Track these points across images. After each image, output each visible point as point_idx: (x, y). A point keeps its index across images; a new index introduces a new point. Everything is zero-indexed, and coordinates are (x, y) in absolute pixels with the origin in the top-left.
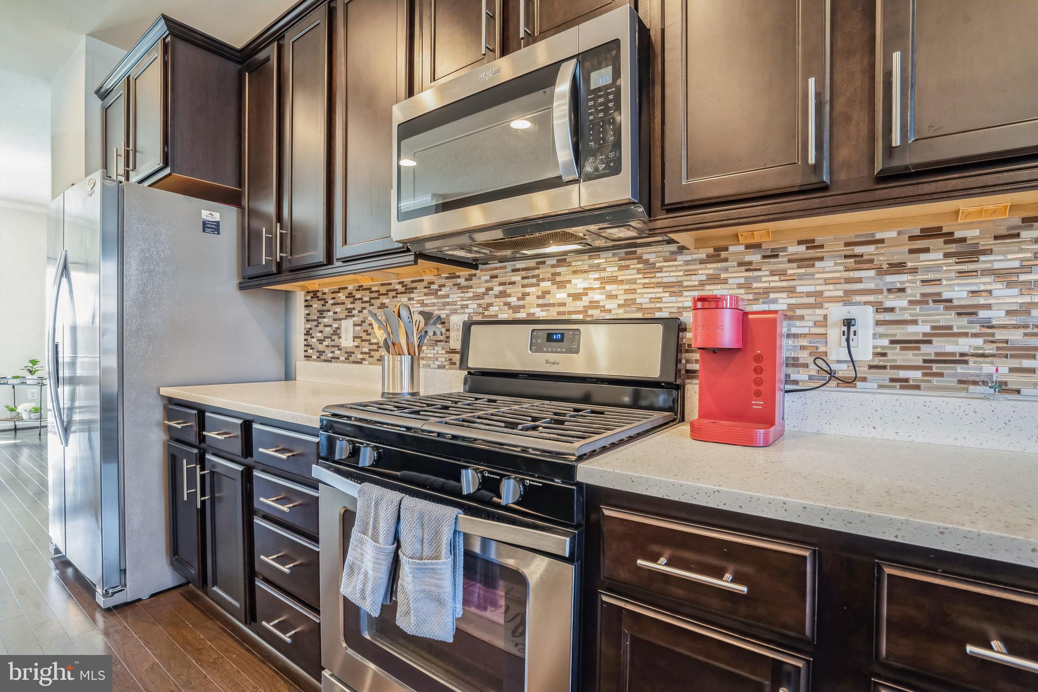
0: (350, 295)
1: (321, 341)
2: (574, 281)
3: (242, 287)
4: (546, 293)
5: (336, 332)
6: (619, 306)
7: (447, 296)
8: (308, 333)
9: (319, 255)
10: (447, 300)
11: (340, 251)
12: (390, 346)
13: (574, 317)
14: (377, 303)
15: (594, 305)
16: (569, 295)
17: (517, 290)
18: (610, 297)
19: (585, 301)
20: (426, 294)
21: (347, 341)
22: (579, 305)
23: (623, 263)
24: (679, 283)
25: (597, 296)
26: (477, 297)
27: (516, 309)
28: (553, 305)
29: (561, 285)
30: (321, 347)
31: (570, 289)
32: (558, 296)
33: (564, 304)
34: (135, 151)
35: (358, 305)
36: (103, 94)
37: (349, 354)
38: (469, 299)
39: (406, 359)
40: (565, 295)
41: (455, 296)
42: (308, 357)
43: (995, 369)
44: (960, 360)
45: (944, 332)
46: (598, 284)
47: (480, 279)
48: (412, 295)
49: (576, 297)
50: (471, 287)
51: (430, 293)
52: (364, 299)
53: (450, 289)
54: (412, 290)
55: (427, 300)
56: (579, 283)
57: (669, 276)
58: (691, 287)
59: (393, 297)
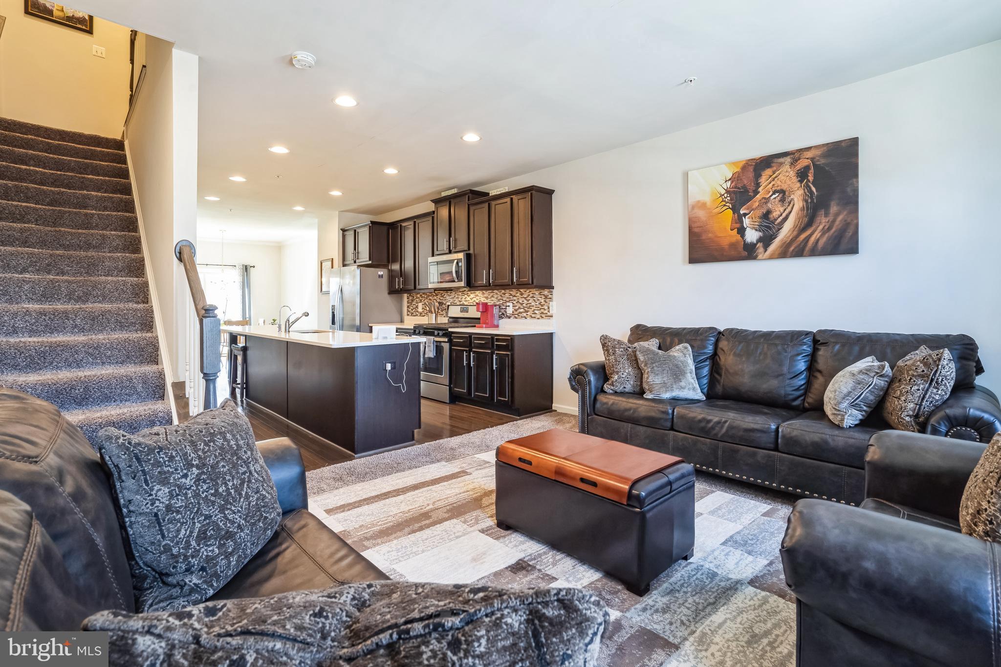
0: (421, 296)
1: (412, 310)
3: (389, 293)
5: (417, 307)
8: (408, 307)
9: (412, 287)
11: (418, 287)
12: (431, 312)
14: (428, 298)
15: (475, 301)
17: (460, 297)
21: (420, 310)
27: (460, 301)
29: (469, 296)
30: (412, 312)
34: (358, 253)
35: (423, 299)
36: (344, 230)
37: (421, 314)
39: (434, 315)
41: (448, 298)
42: (408, 315)
43: (525, 314)
44: (521, 313)
45: (519, 308)
46: (475, 296)
47: (453, 293)
48: (437, 297)
49: (471, 299)
50: (451, 295)
51: (442, 296)
52: (425, 297)
53: (447, 296)
54: (437, 295)
55: (441, 298)
56: (472, 296)
57: (486, 295)
58: (489, 298)
59: (433, 297)
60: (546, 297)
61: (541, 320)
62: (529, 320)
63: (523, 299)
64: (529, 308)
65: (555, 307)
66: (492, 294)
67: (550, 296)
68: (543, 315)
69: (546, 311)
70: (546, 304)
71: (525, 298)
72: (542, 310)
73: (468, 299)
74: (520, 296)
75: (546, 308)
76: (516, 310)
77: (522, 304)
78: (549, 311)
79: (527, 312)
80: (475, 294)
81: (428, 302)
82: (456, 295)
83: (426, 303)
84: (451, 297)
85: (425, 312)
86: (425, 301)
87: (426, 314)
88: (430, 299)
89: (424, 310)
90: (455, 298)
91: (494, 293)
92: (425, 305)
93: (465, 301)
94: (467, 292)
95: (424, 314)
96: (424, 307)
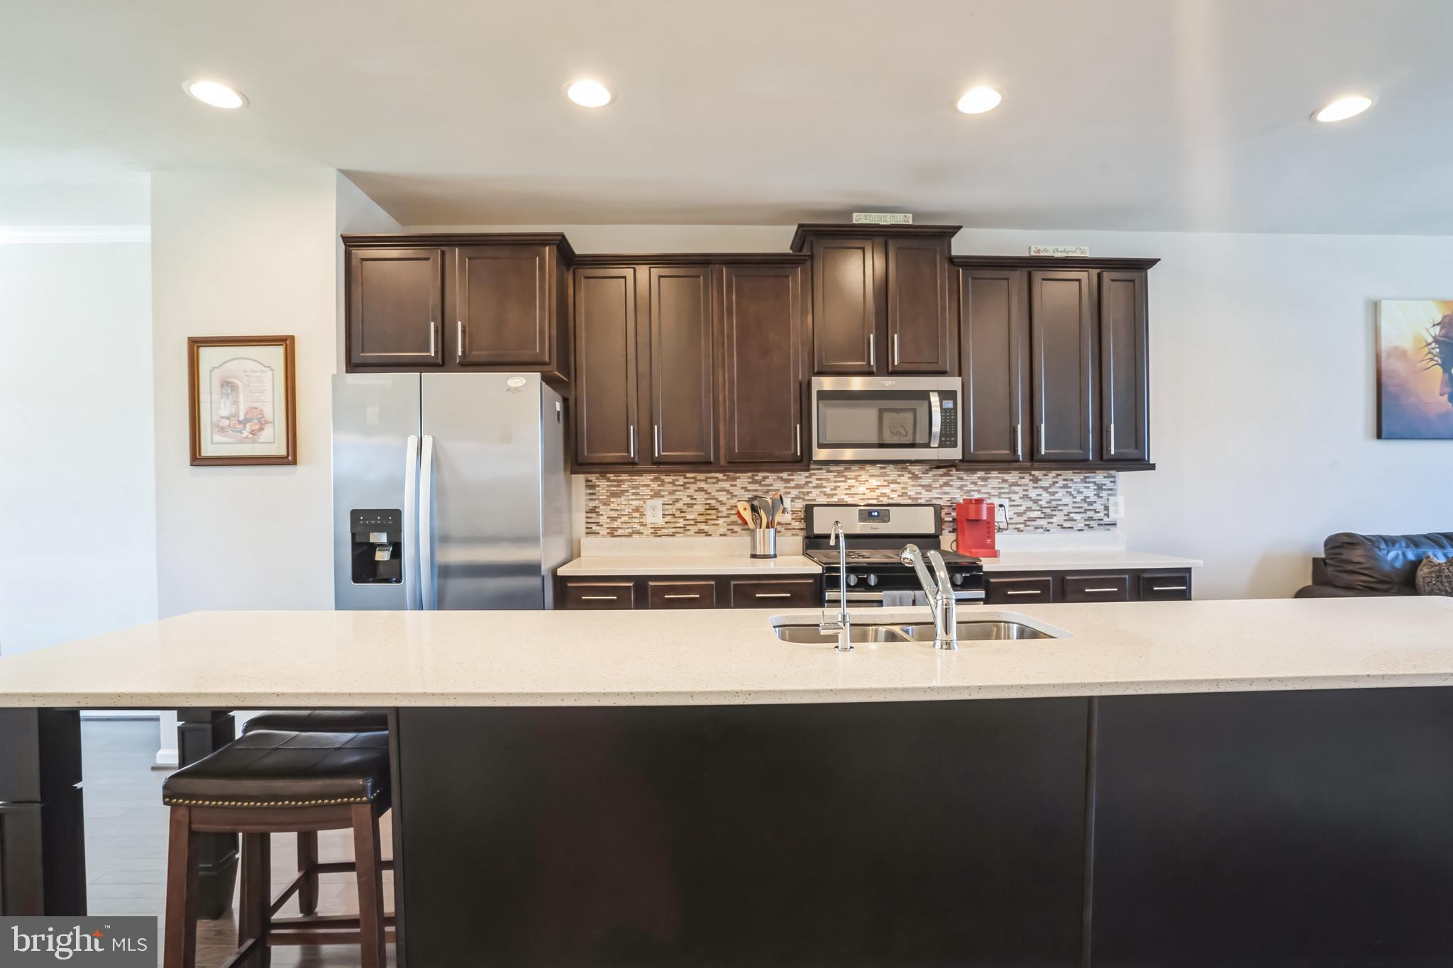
0: (657, 479)
1: (613, 519)
2: (870, 481)
5: (638, 511)
7: (771, 485)
8: (592, 511)
14: (694, 487)
15: (883, 495)
19: (879, 492)
20: (749, 483)
21: (654, 518)
22: (874, 495)
23: (902, 474)
24: (928, 485)
25: (887, 491)
26: (797, 486)
28: (854, 494)
30: (613, 524)
33: (861, 494)
35: (669, 488)
37: (657, 528)
38: (793, 488)
42: (594, 533)
43: (1043, 523)
44: (1034, 519)
45: (1029, 509)
46: (886, 483)
47: (800, 475)
48: (735, 483)
49: (872, 490)
50: (793, 480)
51: (754, 482)
52: (677, 483)
53: (774, 480)
54: (735, 479)
55: (751, 487)
56: (874, 482)
57: (925, 482)
58: (936, 488)
59: (714, 483)
60: (1100, 487)
61: (1088, 534)
62: (1056, 534)
63: (1040, 491)
64: (1055, 508)
65: (1121, 509)
66: (945, 479)
67: (1109, 485)
68: (1092, 523)
69: (1101, 515)
70: (1100, 501)
71: (1045, 489)
72: (1090, 514)
73: (862, 489)
74: (1031, 484)
75: (1098, 506)
76: (1019, 514)
77: (1036, 502)
78: (1107, 515)
79: (1051, 516)
80: (887, 478)
81: (692, 498)
82: (813, 479)
83: (681, 499)
84: (792, 484)
85: (678, 525)
86: (677, 493)
87: (681, 530)
88: (701, 490)
89: (674, 520)
90: (810, 487)
91: (951, 476)
92: (679, 505)
93: (846, 494)
94: (856, 474)
95: (674, 530)
96: (671, 510)
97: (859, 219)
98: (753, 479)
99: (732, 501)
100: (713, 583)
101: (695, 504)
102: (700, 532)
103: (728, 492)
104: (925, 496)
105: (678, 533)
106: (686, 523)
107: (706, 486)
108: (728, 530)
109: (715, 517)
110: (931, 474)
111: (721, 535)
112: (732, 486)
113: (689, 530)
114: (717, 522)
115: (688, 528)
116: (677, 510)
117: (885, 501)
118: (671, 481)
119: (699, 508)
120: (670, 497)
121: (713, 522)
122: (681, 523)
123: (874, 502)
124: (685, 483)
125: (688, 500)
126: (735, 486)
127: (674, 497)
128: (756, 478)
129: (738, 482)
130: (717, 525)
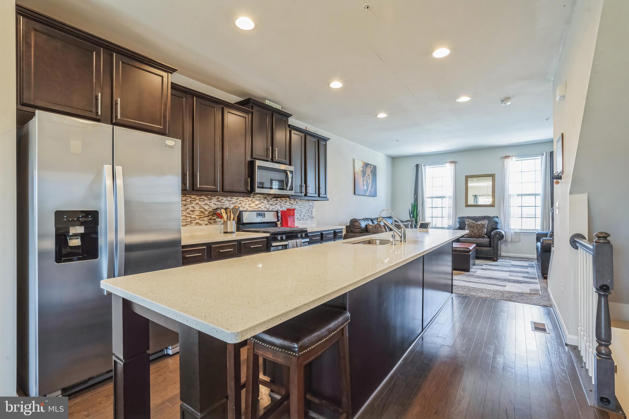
2: (256, 202)
4: (250, 204)
6: (264, 208)
7: (224, 203)
10: (224, 204)
13: (256, 210)
15: (260, 207)
16: (255, 205)
18: (262, 206)
19: (258, 206)
20: (216, 201)
22: (257, 207)
23: (264, 199)
24: (272, 204)
25: (260, 206)
26: (233, 203)
28: (252, 207)
31: (255, 203)
32: (253, 205)
33: (254, 207)
38: (231, 204)
40: (254, 205)
46: (260, 203)
47: (234, 199)
48: (211, 201)
49: (256, 205)
50: (232, 201)
51: (218, 201)
52: (187, 201)
53: (225, 200)
54: (211, 199)
55: (217, 203)
56: (257, 202)
57: (271, 203)
58: (274, 205)
59: (203, 201)
60: (310, 206)
67: (312, 205)
68: (309, 217)
70: (310, 210)
72: (308, 214)
75: (310, 212)
78: (312, 214)
80: (260, 201)
81: (193, 207)
82: (239, 200)
83: (189, 208)
84: (232, 202)
85: (188, 221)
86: (187, 205)
87: (189, 223)
88: (197, 203)
89: (186, 218)
90: (237, 204)
91: (278, 201)
92: (188, 211)
93: (249, 207)
94: (252, 199)
95: (186, 223)
96: (185, 213)
97: (268, 102)
98: (218, 200)
99: (210, 209)
100: (236, 243)
101: (195, 211)
102: (197, 223)
103: (208, 205)
104: (271, 208)
105: (188, 224)
106: (191, 219)
107: (200, 203)
108: (208, 222)
109: (203, 217)
110: (273, 200)
111: (205, 225)
112: (210, 202)
113: (192, 223)
114: (204, 219)
115: (192, 222)
116: (187, 213)
117: (260, 209)
118: (185, 199)
119: (197, 213)
120: (184, 207)
121: (203, 219)
122: (189, 219)
123: (257, 210)
124: (191, 201)
125: (191, 209)
126: (211, 202)
127: (186, 207)
128: (219, 199)
129: (212, 201)
130: (204, 220)
